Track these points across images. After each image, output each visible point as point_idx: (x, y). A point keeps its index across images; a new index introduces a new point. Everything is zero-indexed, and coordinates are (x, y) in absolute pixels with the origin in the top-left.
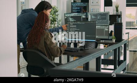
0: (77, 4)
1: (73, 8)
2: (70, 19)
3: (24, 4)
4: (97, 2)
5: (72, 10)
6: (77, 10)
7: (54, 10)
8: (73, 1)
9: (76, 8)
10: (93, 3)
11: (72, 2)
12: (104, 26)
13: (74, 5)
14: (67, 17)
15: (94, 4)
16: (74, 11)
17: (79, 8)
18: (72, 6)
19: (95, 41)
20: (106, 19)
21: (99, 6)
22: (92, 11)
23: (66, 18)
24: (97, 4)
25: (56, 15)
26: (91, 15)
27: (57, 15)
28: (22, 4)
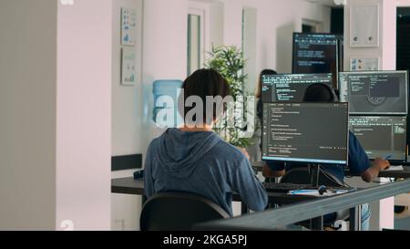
0: (315, 39)
1: (300, 54)
3: (128, 43)
4: (370, 39)
5: (295, 58)
6: (313, 59)
7: (229, 60)
8: (299, 30)
9: (310, 54)
10: (355, 39)
11: (294, 34)
12: (391, 119)
13: (303, 42)
14: (269, 86)
15: (361, 43)
16: (301, 63)
17: (319, 54)
18: (296, 47)
19: (344, 162)
20: (398, 96)
21: (378, 49)
22: (354, 68)
24: (369, 44)
25: (236, 78)
26: (348, 79)
27: (242, 79)
28: (124, 42)
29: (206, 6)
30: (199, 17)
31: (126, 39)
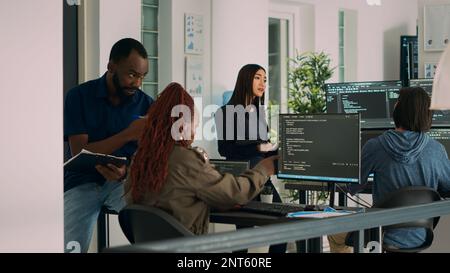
2: (347, 104)
3: (193, 51)
5: (404, 65)
11: (402, 37)
15: (436, 47)
18: (403, 53)
22: (429, 74)
23: (330, 99)
28: (188, 51)
29: (296, 10)
30: (288, 21)
31: (191, 47)
